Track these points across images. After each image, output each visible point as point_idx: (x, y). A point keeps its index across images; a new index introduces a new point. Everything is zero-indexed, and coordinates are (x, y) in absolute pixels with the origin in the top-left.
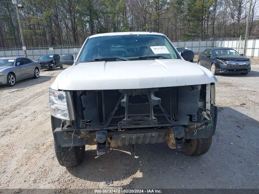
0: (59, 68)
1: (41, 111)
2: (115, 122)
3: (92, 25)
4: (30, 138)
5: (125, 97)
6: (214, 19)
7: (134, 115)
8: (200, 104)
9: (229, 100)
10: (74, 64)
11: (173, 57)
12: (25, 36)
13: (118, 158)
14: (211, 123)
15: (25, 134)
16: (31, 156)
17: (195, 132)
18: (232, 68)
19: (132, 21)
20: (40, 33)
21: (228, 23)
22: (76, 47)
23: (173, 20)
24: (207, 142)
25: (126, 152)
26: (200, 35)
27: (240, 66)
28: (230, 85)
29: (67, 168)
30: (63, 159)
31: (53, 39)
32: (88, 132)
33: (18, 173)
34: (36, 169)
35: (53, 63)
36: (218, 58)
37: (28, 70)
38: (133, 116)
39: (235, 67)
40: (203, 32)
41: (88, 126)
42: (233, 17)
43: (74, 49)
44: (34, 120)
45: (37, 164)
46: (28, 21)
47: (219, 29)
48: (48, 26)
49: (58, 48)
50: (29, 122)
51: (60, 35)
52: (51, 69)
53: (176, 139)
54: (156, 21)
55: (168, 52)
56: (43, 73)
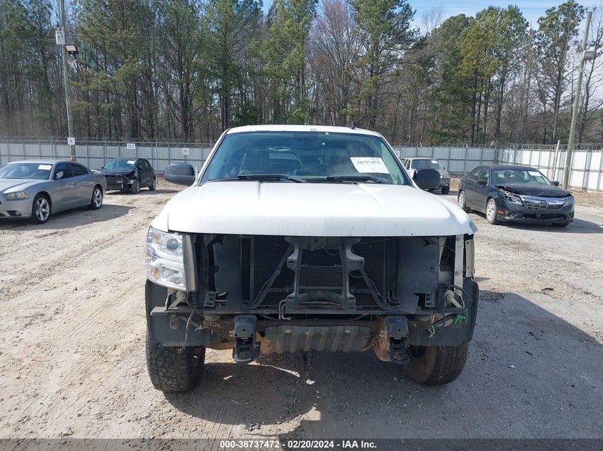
0: (147, 188)
1: (108, 280)
2: (273, 299)
3: (226, 98)
4: (86, 333)
5: (296, 251)
6: (500, 101)
7: (310, 288)
8: (442, 276)
9: (518, 280)
10: (195, 183)
11: (396, 182)
12: (76, 114)
13: (271, 382)
14: (463, 315)
15: (76, 324)
16: (91, 368)
17: (433, 331)
18: (530, 212)
19: (317, 95)
20: (109, 109)
21: (533, 111)
22: (187, 146)
23: (408, 98)
24: (457, 355)
25: (289, 372)
26: (469, 134)
27: (551, 207)
28: (525, 247)
29: (165, 396)
30: (161, 374)
31: (135, 124)
32: (218, 318)
33: (64, 398)
34: (101, 393)
35: (135, 178)
36: (503, 188)
37: (79, 189)
38: (308, 290)
39: (539, 209)
40: (475, 128)
41: (220, 305)
42: (543, 99)
43: (183, 149)
44: (94, 296)
45: (103, 384)
46: (85, 83)
47: (512, 124)
48: (128, 96)
49: (146, 145)
50: (83, 301)
51: (151, 118)
52: (127, 190)
53: (392, 340)
54: (370, 98)
55: (386, 171)
56: (110, 200)
